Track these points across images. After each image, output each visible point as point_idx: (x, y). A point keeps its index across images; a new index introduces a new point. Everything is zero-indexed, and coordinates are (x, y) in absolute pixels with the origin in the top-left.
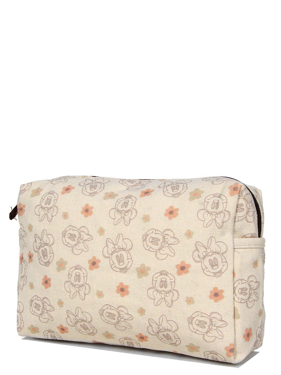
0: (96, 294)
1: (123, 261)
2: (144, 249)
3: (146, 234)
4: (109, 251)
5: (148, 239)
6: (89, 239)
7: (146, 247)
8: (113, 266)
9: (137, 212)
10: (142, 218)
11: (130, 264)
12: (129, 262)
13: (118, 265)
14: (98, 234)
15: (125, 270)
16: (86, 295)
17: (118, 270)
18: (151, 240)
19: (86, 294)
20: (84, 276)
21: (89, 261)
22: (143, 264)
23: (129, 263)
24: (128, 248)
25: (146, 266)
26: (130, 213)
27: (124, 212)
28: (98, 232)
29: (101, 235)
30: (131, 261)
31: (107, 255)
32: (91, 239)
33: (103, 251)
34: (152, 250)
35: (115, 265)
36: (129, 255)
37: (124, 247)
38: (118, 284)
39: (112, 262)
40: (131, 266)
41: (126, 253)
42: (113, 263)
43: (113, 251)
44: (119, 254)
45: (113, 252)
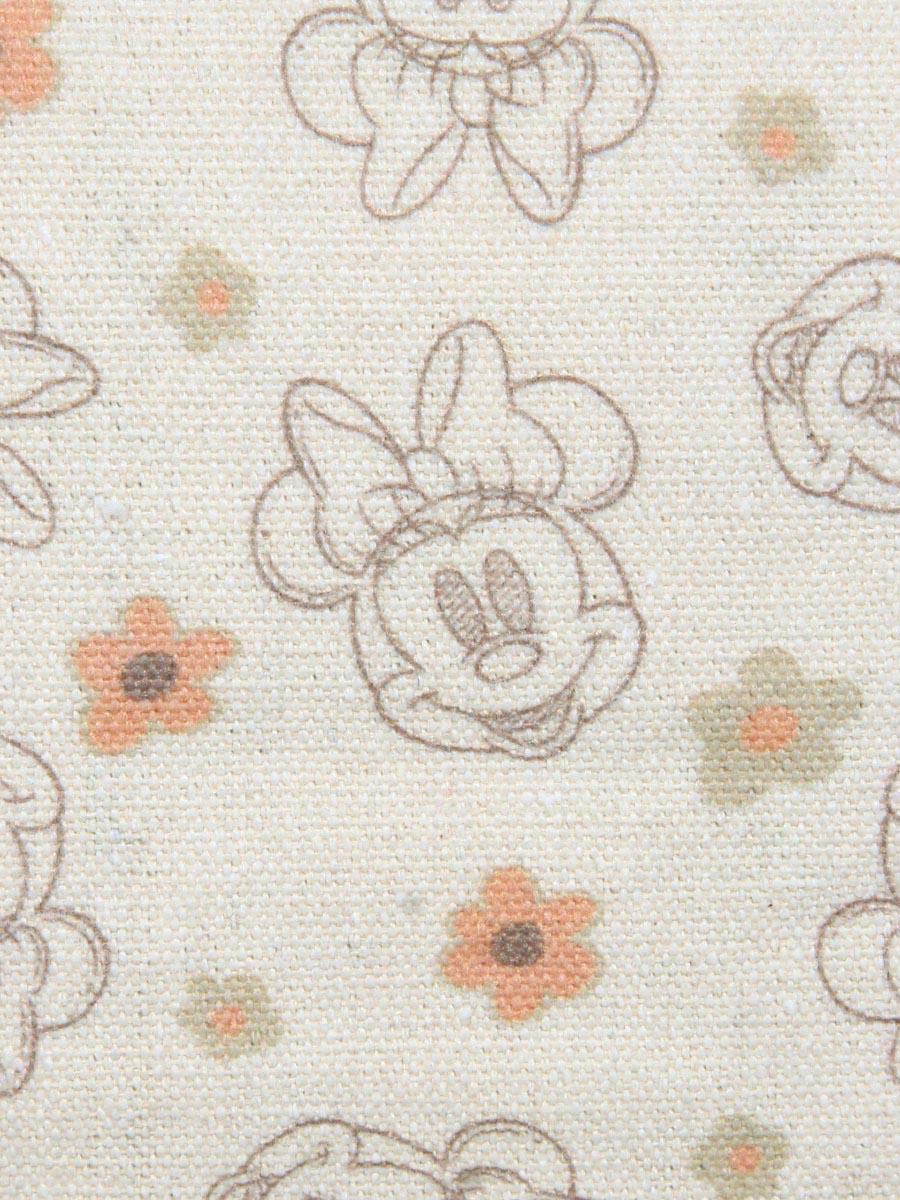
0: (186, 1017)
1: (525, 633)
2: (778, 484)
3: (792, 313)
4: (332, 519)
5: (820, 374)
6: (58, 397)
7: (800, 460)
8: (403, 689)
9: (651, 67)
10: (739, 140)
11: (617, 656)
12: (595, 639)
13: (465, 678)
14: (168, 334)
15: (552, 724)
16: (47, 1039)
17: (469, 733)
18: (859, 382)
19: (47, 1020)
20: (15, 833)
21: (84, 653)
22: (775, 656)
23: (606, 645)
24: (585, 482)
25: (814, 668)
26: (562, 72)
27: (481, 63)
28: (165, 305)
29: (198, 344)
30: (628, 631)
31: (310, 573)
32: (77, 392)
33: (256, 532)
34: (870, 499)
35: (427, 683)
36: (594, 559)
37: (534, 468)
38: (467, 891)
39: (381, 644)
40: (625, 686)
41: (555, 541)
42: (390, 662)
43: (387, 520)
44: (468, 555)
45: (388, 538)
